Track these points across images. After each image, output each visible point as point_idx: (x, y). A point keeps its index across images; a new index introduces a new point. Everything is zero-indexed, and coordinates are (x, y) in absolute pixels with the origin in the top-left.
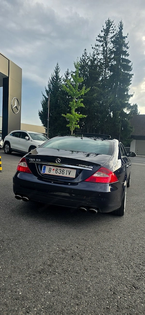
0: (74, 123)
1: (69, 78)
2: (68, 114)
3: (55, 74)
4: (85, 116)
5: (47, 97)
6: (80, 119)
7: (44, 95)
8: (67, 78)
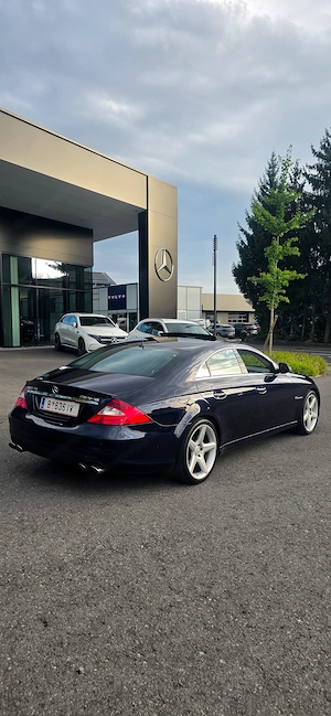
0: (276, 292)
1: (300, 182)
2: (264, 274)
3: (267, 178)
4: (303, 277)
5: (251, 233)
6: (290, 282)
7: (242, 230)
8: (296, 182)
